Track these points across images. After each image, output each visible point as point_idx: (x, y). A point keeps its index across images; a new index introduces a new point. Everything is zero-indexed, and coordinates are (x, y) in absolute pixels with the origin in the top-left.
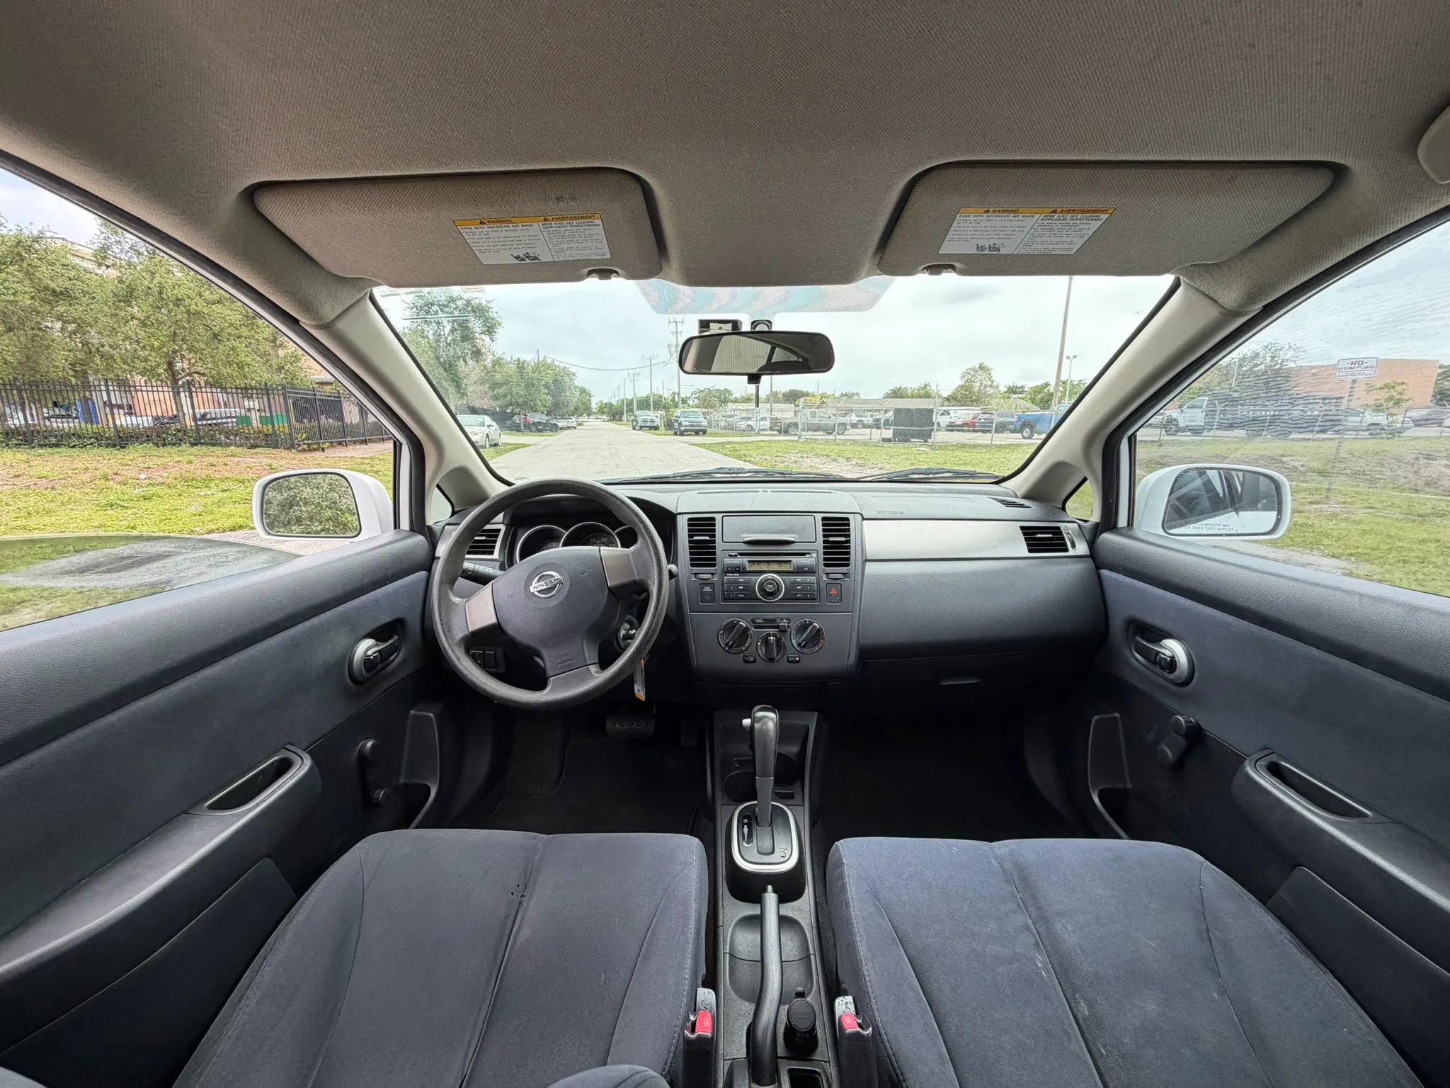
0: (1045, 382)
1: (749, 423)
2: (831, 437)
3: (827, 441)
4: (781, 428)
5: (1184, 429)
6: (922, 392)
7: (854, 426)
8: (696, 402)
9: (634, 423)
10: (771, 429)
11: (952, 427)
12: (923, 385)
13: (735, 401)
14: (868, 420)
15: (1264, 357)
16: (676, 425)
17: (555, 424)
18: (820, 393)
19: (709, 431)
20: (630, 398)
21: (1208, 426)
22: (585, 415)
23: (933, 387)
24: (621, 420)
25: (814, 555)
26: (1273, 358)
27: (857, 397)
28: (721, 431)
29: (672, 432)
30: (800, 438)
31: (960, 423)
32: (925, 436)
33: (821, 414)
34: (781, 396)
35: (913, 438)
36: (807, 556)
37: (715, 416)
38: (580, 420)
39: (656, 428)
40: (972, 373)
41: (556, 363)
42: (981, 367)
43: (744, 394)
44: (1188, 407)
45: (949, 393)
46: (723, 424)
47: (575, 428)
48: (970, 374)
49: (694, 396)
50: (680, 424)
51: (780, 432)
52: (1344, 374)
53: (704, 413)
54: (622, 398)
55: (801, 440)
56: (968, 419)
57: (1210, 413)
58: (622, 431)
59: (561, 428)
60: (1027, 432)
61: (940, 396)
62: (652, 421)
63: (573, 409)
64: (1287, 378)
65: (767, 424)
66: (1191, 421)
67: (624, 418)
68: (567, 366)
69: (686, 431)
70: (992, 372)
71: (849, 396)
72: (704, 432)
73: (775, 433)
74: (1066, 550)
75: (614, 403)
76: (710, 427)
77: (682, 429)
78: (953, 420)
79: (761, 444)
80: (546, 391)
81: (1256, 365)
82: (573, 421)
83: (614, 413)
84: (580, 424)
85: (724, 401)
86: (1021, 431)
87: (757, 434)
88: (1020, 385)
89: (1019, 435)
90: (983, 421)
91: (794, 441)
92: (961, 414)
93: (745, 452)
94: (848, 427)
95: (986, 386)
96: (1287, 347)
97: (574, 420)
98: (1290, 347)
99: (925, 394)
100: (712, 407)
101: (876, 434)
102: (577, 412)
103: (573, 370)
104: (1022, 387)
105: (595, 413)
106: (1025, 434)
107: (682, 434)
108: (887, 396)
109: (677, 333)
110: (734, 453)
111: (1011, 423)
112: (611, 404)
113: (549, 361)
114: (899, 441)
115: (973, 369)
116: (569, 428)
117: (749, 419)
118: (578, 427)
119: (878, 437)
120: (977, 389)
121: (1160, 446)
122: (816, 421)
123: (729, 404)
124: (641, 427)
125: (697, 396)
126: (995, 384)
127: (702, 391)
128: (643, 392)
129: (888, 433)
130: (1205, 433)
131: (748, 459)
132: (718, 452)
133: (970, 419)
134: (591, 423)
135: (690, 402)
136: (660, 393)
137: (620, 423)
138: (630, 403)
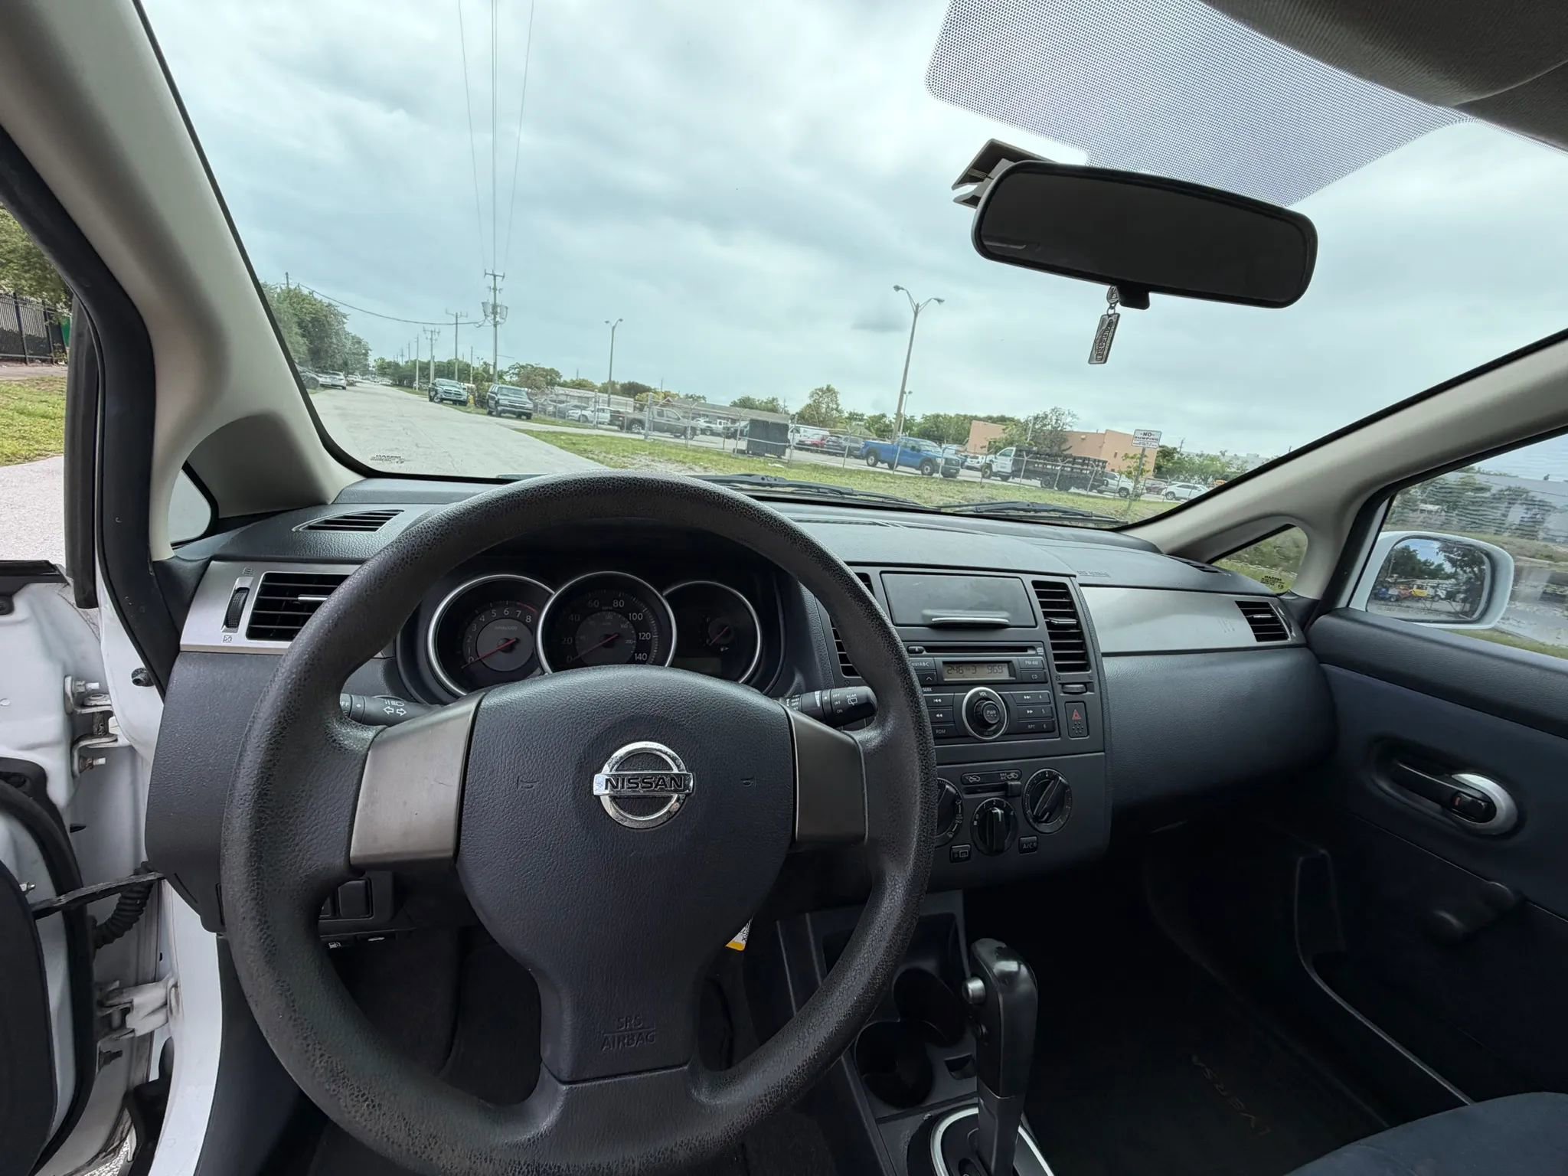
0: (882, 413)
1: (584, 412)
2: (682, 441)
3: (677, 446)
4: (623, 423)
5: (996, 474)
6: (770, 406)
7: (703, 432)
8: (515, 379)
9: (432, 394)
10: (611, 423)
11: (802, 446)
12: (771, 399)
13: (564, 385)
14: (718, 427)
15: (1051, 420)
16: (492, 403)
17: (315, 379)
18: (663, 391)
19: (534, 415)
20: (425, 360)
21: (1015, 473)
22: (357, 373)
23: (781, 403)
24: (412, 387)
25: (1040, 650)
26: (1057, 420)
27: (703, 401)
28: (548, 419)
29: (486, 411)
30: (646, 438)
31: (809, 443)
32: (779, 452)
33: (670, 414)
34: (618, 387)
35: (767, 452)
36: (1030, 652)
37: (541, 400)
38: (351, 378)
39: (463, 403)
40: (820, 393)
41: (316, 296)
42: (829, 389)
43: (574, 379)
44: (1001, 455)
45: (798, 410)
46: (551, 409)
47: (344, 388)
48: (818, 394)
49: (513, 371)
50: (497, 403)
51: (621, 427)
52: (1138, 442)
53: (527, 393)
54: (413, 359)
55: (647, 441)
56: (816, 439)
57: (1015, 462)
58: (413, 403)
59: (323, 386)
60: (872, 460)
61: (787, 413)
62: (458, 394)
63: (340, 362)
64: (1065, 441)
65: (606, 417)
66: (1002, 467)
67: (416, 385)
68: (334, 303)
69: (504, 411)
70: (838, 396)
71: (695, 399)
72: (529, 417)
73: (616, 428)
74: (1285, 637)
75: (402, 363)
76: (536, 411)
77: (500, 408)
78: (803, 439)
79: (603, 439)
80: (300, 331)
81: (1045, 425)
82: (341, 379)
83: (402, 377)
84: (352, 384)
85: (552, 383)
86: (865, 457)
87: (594, 428)
88: (859, 413)
89: (865, 462)
90: (830, 443)
91: (639, 440)
92: (811, 434)
93: (586, 447)
94: (698, 432)
95: (832, 409)
96: (1067, 413)
97: (342, 377)
98: (1069, 413)
99: (772, 407)
100: (538, 388)
101: (731, 444)
102: (346, 367)
103: (342, 309)
104: (862, 415)
105: (372, 373)
106: (870, 462)
107: (499, 415)
108: (735, 404)
109: (495, 289)
110: (572, 446)
111: (858, 449)
112: (397, 365)
113: (306, 292)
114: (754, 454)
115: (821, 390)
116: (334, 386)
117: (584, 408)
118: (348, 388)
119: (732, 447)
120: (823, 410)
121: (983, 487)
122: (663, 420)
123: (556, 387)
124: (442, 400)
125: (516, 371)
126: (840, 408)
127: (522, 367)
128: (443, 356)
129: (743, 445)
130: (1011, 480)
131: (591, 456)
132: (550, 442)
133: (819, 441)
134: (365, 385)
135: (507, 378)
136: (467, 360)
137: (410, 390)
138: (424, 368)
